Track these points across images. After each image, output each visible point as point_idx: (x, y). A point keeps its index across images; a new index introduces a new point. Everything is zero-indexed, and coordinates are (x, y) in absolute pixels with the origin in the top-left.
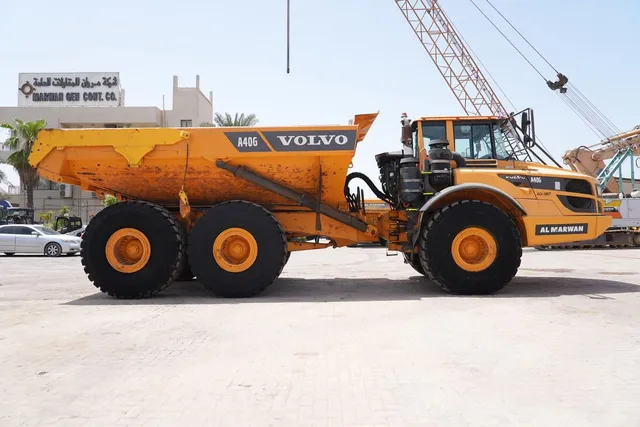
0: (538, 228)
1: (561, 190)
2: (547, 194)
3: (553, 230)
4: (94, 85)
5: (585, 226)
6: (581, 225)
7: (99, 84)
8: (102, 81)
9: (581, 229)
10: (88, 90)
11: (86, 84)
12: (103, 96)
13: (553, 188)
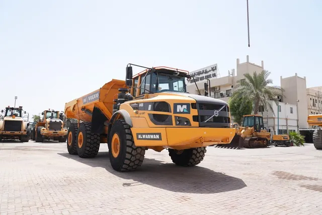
0: (138, 134)
1: (151, 110)
2: (143, 113)
3: (144, 136)
4: (208, 72)
5: (160, 134)
6: (157, 134)
7: (210, 71)
8: (211, 69)
9: (158, 137)
10: (206, 75)
11: (206, 72)
12: (212, 76)
13: (147, 109)
